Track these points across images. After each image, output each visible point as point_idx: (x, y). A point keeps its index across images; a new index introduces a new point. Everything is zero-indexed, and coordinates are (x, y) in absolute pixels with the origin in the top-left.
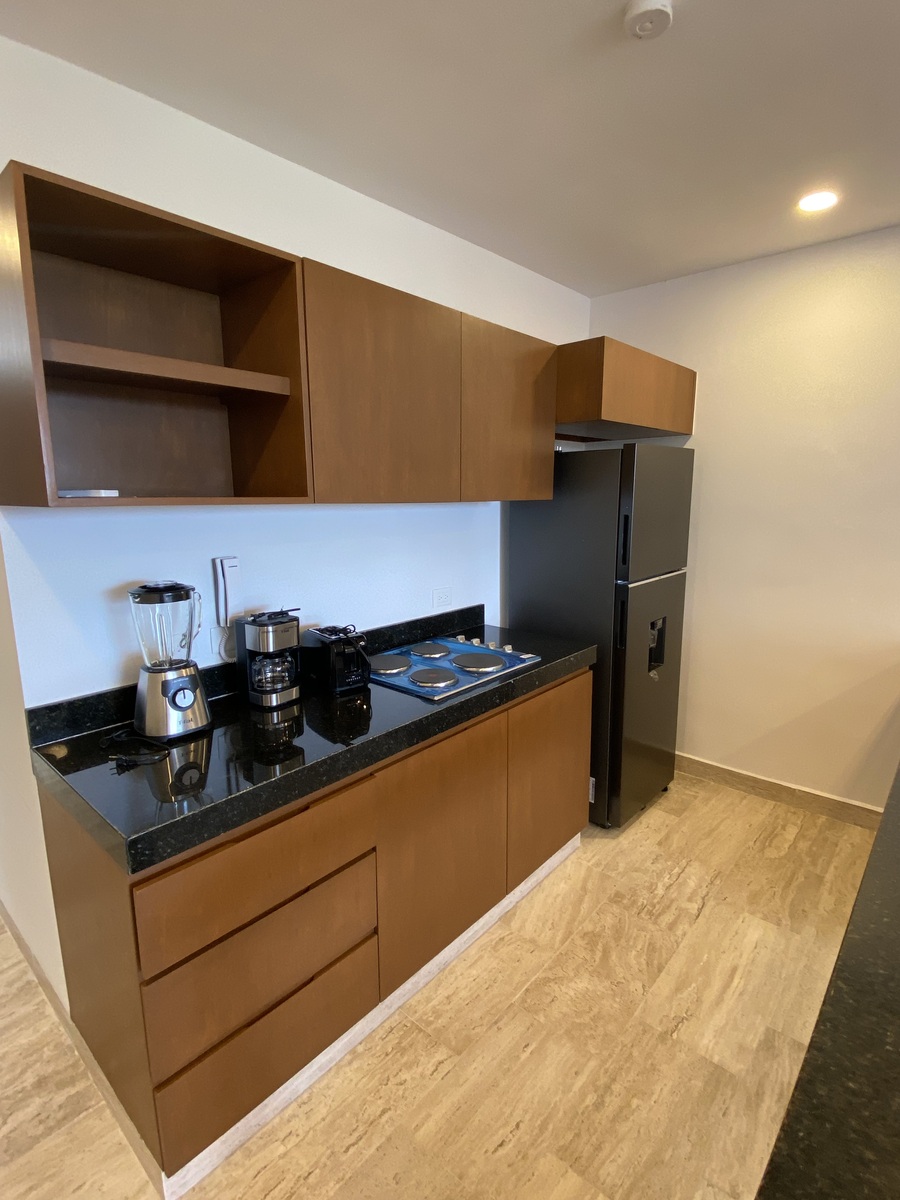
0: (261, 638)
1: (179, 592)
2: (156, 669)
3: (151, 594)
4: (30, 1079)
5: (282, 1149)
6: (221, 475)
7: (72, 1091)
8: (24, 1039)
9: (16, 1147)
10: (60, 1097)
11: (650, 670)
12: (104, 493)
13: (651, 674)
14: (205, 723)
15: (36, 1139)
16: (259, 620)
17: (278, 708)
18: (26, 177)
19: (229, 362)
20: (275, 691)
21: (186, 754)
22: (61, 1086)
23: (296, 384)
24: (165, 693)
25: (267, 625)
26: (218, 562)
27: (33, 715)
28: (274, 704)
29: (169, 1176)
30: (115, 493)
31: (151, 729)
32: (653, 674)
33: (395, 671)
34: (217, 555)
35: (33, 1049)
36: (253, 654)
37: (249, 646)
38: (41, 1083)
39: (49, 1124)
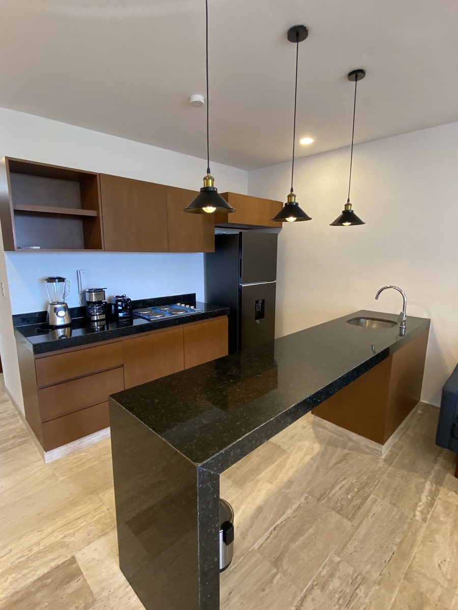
0: (90, 297)
1: (61, 280)
2: (53, 304)
3: (51, 280)
4: (11, 436)
5: (84, 454)
6: (79, 241)
7: (24, 439)
8: (12, 427)
9: (5, 450)
10: (20, 440)
11: (256, 320)
12: (35, 248)
13: (257, 321)
14: (69, 322)
15: (10, 449)
16: (90, 291)
17: (97, 321)
18: (9, 160)
19: (82, 208)
20: (96, 315)
21: (65, 331)
22: (20, 438)
23: (98, 213)
24: (55, 311)
25: (92, 292)
26: (78, 271)
27: (14, 316)
28: (95, 319)
29: (46, 452)
30: (39, 248)
31: (51, 323)
32: (258, 321)
33: (145, 312)
34: (78, 269)
35: (14, 430)
36: (89, 303)
37: (87, 300)
38: (14, 437)
39: (14, 446)
